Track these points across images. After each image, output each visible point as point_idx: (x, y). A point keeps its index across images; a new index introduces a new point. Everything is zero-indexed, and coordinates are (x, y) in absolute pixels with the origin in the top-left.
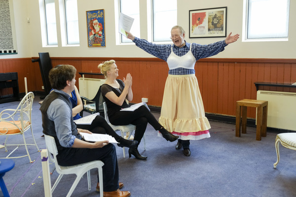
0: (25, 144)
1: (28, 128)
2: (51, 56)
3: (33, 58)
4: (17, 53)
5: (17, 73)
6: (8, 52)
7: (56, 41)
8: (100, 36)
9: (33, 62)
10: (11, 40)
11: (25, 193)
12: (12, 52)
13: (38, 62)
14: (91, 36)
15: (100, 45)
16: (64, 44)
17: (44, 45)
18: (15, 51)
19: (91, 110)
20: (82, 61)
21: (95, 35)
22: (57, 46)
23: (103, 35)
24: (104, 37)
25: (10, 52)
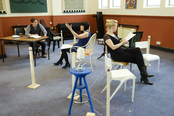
0: (91, 62)
1: (92, 53)
2: (103, 14)
3: (93, 15)
4: (85, 12)
6: (81, 11)
7: (107, 5)
8: (133, 2)
9: (93, 17)
10: (82, 4)
11: (91, 87)
12: (83, 11)
13: (96, 17)
14: (128, 2)
15: (133, 7)
16: (111, 7)
17: (100, 7)
18: (84, 11)
19: (126, 46)
20: (121, 17)
21: (130, 1)
22: (107, 8)
23: (136, 2)
24: (136, 3)
25: (82, 11)
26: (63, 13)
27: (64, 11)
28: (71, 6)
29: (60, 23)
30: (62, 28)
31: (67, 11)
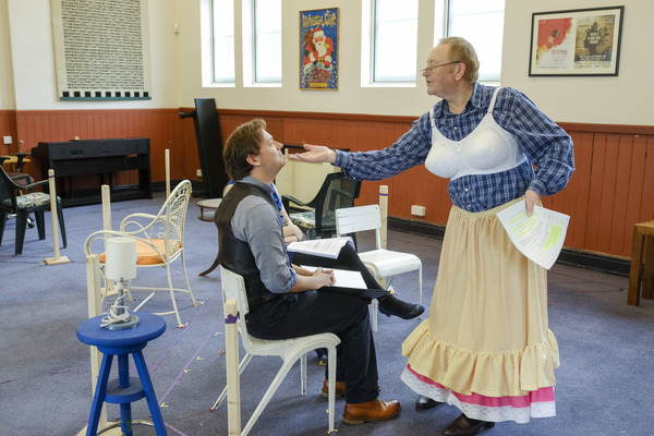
0: (171, 289)
1: (177, 255)
2: (220, 106)
3: (181, 109)
4: (150, 99)
5: (148, 140)
6: (132, 95)
7: (232, 75)
8: (327, 66)
9: (182, 117)
10: (139, 68)
11: (171, 388)
12: (141, 95)
13: (191, 119)
14: (308, 66)
15: (326, 85)
16: (248, 82)
17: (206, 82)
18: (146, 94)
19: (305, 225)
20: (285, 120)
21: (315, 63)
22: (233, 85)
23: (335, 65)
24: (335, 69)
25: (137, 94)
26: (61, 99)
27: (66, 94)
28: (92, 74)
29: (47, 141)
30: (55, 161)
31: (77, 94)
